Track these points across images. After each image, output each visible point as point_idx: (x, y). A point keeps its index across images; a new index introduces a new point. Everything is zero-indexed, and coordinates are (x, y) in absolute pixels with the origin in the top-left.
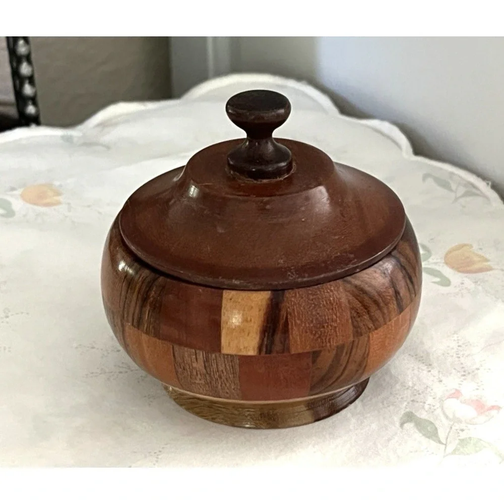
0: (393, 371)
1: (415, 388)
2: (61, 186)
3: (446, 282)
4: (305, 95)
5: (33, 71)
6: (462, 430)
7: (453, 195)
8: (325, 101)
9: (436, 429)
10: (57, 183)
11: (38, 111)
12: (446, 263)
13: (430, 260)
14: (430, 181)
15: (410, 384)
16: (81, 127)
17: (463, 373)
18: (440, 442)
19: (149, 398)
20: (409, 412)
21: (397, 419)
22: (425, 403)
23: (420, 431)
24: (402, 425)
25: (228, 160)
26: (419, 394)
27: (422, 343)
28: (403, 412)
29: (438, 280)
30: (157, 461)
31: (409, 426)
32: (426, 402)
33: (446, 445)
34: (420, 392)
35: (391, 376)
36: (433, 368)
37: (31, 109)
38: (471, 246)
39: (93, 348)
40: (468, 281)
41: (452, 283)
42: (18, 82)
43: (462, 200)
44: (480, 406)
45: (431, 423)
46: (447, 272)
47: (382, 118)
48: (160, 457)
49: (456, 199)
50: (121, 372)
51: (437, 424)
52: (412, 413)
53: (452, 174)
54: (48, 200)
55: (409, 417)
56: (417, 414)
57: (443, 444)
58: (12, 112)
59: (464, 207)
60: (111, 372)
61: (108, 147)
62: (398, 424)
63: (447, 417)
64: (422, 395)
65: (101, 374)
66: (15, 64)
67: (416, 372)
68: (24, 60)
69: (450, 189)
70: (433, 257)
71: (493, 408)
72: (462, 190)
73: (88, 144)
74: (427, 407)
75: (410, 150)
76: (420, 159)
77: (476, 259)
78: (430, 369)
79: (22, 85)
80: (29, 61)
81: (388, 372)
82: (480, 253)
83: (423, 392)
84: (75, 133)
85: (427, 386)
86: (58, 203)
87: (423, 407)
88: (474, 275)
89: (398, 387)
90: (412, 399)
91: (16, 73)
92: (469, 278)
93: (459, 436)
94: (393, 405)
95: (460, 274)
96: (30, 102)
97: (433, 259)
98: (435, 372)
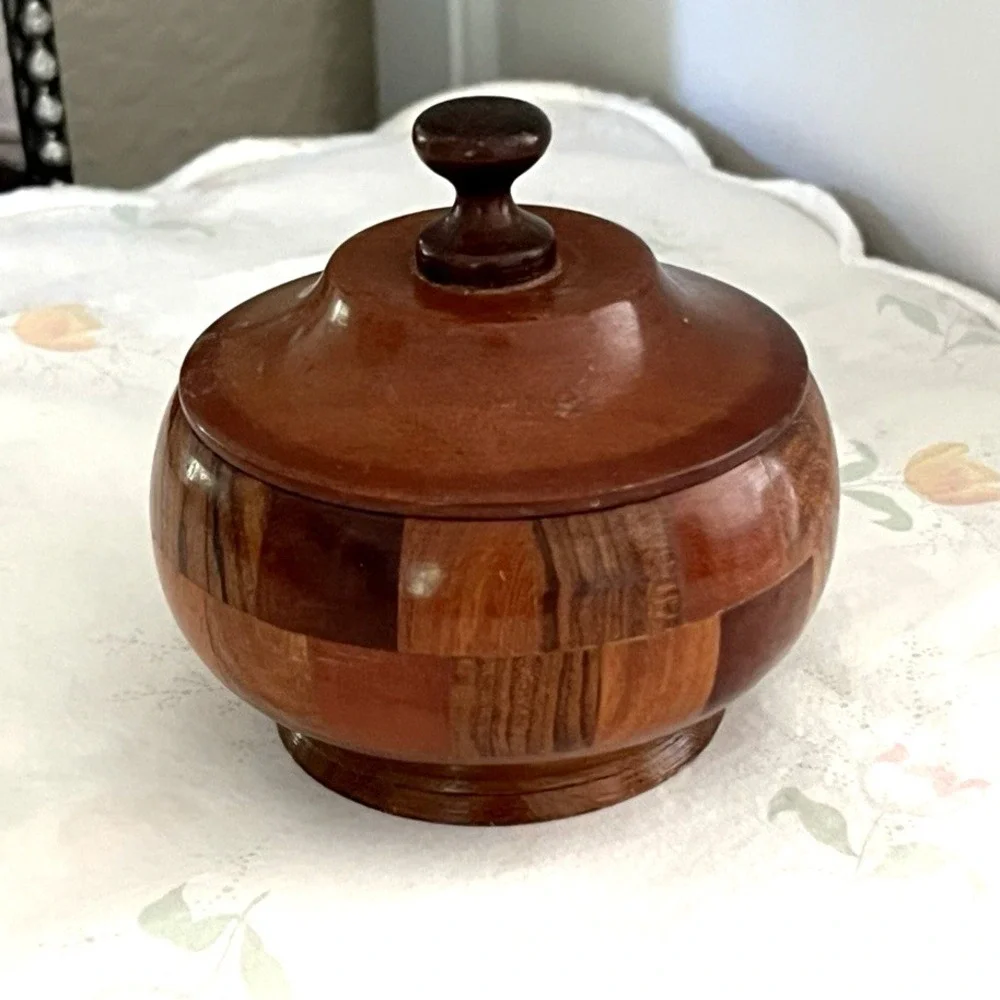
0: (766, 705)
1: (809, 739)
2: (101, 310)
3: (900, 521)
4: (643, 127)
5: (58, 69)
6: (899, 828)
7: (939, 341)
8: (684, 140)
9: (844, 825)
10: (93, 303)
11: (68, 155)
12: (908, 482)
13: (875, 476)
14: (891, 310)
15: (800, 731)
16: (157, 189)
17: (917, 712)
18: (849, 851)
19: (241, 748)
20: (789, 789)
21: (763, 803)
22: (825, 770)
23: (808, 826)
24: (772, 814)
25: (418, 245)
26: (817, 752)
27: (836, 647)
28: (776, 789)
29: (884, 516)
30: (242, 874)
31: (788, 817)
32: (829, 768)
33: (860, 857)
34: (819, 748)
35: (762, 715)
36: (853, 700)
37: (53, 150)
38: (965, 448)
39: (134, 641)
40: (951, 521)
41: (915, 524)
42: (25, 92)
43: (958, 353)
44: (945, 781)
45: (835, 812)
46: (907, 500)
47: (803, 179)
48: (249, 866)
49: (947, 348)
50: (187, 692)
51: (848, 814)
52: (796, 790)
53: (945, 296)
54: (70, 338)
55: (790, 799)
56: (808, 793)
57: (854, 854)
58: (16, 156)
59: (960, 366)
60: (168, 692)
61: (209, 231)
62: (764, 813)
63: (871, 801)
64: (821, 755)
65: (145, 694)
66: (19, 55)
67: (814, 706)
68: (39, 44)
69: (934, 329)
70: (880, 469)
71: (972, 783)
72: (961, 331)
73: (168, 225)
74: (829, 778)
75: (858, 245)
76: (877, 264)
77: (973, 475)
78: (845, 701)
79: (34, 98)
80: (51, 48)
81: (754, 705)
82: (985, 461)
83: (824, 748)
84: (143, 201)
85: (835, 736)
86: (90, 345)
87: (821, 778)
88: (965, 508)
89: (772, 734)
90: (799, 761)
91: (21, 72)
92: (952, 514)
93: (892, 839)
94: (757, 772)
95: (936, 506)
96: (52, 135)
97: (881, 474)
98: (856, 707)
